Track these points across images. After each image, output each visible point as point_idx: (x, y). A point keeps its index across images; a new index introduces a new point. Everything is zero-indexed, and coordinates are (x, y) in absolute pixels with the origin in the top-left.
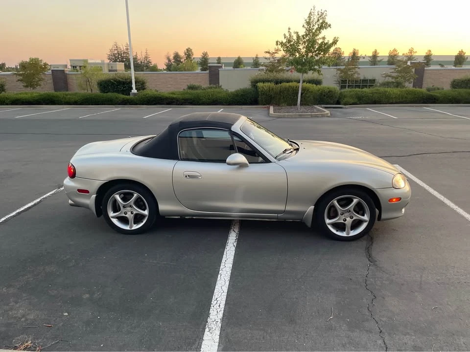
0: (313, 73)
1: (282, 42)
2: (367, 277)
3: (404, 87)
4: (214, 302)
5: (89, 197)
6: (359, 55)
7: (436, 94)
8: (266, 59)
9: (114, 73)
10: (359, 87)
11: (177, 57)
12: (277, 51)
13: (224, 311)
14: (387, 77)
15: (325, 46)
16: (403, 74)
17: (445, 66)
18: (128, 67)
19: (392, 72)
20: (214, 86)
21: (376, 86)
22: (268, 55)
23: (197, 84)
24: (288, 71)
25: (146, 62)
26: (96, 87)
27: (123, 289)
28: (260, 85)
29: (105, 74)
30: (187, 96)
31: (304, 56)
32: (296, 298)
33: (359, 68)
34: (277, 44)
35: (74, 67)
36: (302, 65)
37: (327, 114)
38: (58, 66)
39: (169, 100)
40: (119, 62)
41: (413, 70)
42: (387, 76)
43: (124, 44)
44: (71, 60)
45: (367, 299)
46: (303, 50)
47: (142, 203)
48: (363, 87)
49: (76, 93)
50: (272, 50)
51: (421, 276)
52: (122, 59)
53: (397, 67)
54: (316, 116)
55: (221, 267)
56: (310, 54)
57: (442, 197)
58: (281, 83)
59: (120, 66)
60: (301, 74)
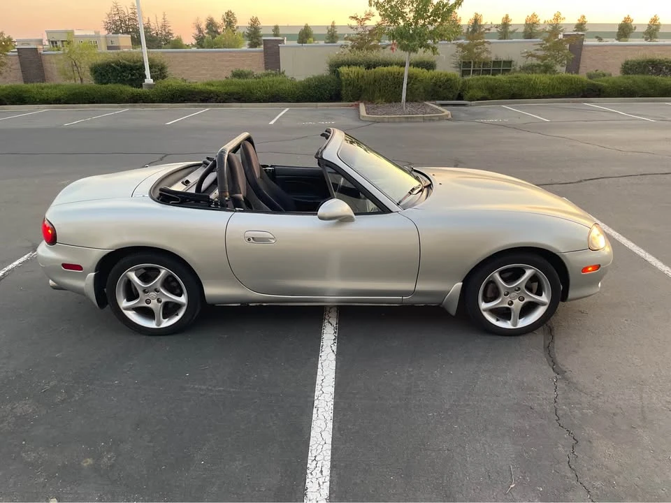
0: (424, 52)
1: (378, 2)
2: (555, 402)
3: (554, 72)
4: (311, 465)
5: (84, 276)
6: (483, 23)
7: (600, 82)
8: (352, 28)
9: (116, 51)
10: (488, 72)
11: (211, 25)
12: (369, 16)
13: (331, 482)
14: (530, 58)
15: (443, 8)
16: (553, 53)
17: (605, 39)
18: (136, 42)
19: (537, 50)
20: (273, 72)
21: (515, 71)
22: (354, 23)
23: (246, 69)
24: (384, 48)
25: (164, 33)
26: (89, 74)
27: (151, 444)
28: (344, 70)
29: (102, 54)
30: (232, 89)
31: (412, 25)
32: (448, 450)
33: (490, 43)
34: (370, 5)
35: (53, 43)
36: (408, 38)
37: (447, 115)
38: (28, 42)
39: (206, 95)
40: (123, 33)
41: (568, 46)
42: (529, 56)
43: (129, 6)
44: (48, 32)
45: (564, 446)
46: (411, 15)
47: (174, 284)
48: (495, 72)
49: (59, 85)
50: (361, 15)
51: (641, 398)
52: (127, 28)
53: (545, 42)
54: (431, 119)
55: (317, 393)
56: (421, 22)
57: (642, 251)
58: (374, 68)
59: (125, 41)
60: (408, 53)
